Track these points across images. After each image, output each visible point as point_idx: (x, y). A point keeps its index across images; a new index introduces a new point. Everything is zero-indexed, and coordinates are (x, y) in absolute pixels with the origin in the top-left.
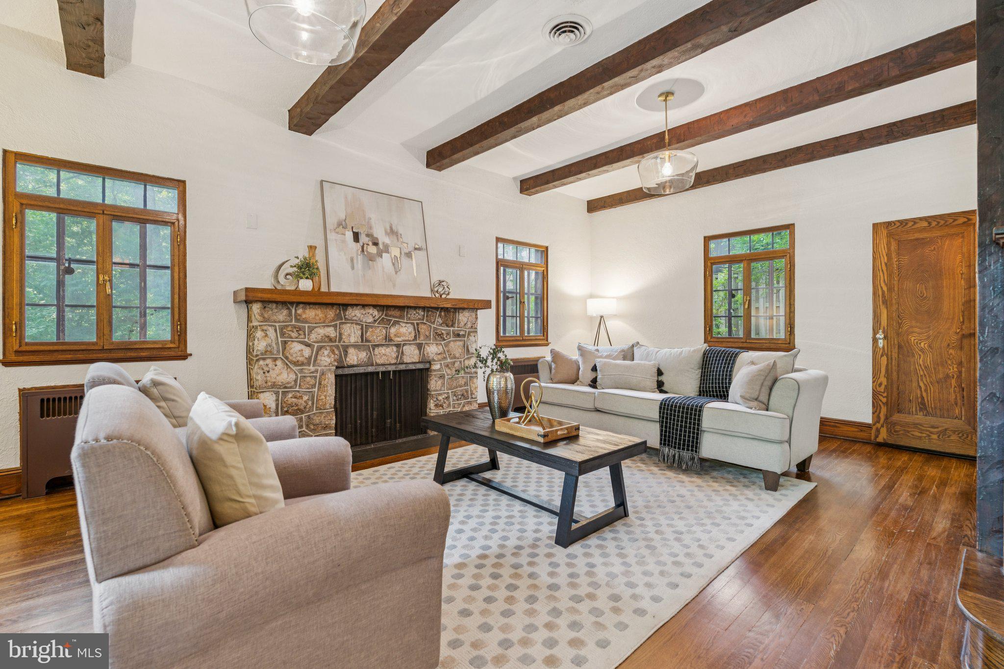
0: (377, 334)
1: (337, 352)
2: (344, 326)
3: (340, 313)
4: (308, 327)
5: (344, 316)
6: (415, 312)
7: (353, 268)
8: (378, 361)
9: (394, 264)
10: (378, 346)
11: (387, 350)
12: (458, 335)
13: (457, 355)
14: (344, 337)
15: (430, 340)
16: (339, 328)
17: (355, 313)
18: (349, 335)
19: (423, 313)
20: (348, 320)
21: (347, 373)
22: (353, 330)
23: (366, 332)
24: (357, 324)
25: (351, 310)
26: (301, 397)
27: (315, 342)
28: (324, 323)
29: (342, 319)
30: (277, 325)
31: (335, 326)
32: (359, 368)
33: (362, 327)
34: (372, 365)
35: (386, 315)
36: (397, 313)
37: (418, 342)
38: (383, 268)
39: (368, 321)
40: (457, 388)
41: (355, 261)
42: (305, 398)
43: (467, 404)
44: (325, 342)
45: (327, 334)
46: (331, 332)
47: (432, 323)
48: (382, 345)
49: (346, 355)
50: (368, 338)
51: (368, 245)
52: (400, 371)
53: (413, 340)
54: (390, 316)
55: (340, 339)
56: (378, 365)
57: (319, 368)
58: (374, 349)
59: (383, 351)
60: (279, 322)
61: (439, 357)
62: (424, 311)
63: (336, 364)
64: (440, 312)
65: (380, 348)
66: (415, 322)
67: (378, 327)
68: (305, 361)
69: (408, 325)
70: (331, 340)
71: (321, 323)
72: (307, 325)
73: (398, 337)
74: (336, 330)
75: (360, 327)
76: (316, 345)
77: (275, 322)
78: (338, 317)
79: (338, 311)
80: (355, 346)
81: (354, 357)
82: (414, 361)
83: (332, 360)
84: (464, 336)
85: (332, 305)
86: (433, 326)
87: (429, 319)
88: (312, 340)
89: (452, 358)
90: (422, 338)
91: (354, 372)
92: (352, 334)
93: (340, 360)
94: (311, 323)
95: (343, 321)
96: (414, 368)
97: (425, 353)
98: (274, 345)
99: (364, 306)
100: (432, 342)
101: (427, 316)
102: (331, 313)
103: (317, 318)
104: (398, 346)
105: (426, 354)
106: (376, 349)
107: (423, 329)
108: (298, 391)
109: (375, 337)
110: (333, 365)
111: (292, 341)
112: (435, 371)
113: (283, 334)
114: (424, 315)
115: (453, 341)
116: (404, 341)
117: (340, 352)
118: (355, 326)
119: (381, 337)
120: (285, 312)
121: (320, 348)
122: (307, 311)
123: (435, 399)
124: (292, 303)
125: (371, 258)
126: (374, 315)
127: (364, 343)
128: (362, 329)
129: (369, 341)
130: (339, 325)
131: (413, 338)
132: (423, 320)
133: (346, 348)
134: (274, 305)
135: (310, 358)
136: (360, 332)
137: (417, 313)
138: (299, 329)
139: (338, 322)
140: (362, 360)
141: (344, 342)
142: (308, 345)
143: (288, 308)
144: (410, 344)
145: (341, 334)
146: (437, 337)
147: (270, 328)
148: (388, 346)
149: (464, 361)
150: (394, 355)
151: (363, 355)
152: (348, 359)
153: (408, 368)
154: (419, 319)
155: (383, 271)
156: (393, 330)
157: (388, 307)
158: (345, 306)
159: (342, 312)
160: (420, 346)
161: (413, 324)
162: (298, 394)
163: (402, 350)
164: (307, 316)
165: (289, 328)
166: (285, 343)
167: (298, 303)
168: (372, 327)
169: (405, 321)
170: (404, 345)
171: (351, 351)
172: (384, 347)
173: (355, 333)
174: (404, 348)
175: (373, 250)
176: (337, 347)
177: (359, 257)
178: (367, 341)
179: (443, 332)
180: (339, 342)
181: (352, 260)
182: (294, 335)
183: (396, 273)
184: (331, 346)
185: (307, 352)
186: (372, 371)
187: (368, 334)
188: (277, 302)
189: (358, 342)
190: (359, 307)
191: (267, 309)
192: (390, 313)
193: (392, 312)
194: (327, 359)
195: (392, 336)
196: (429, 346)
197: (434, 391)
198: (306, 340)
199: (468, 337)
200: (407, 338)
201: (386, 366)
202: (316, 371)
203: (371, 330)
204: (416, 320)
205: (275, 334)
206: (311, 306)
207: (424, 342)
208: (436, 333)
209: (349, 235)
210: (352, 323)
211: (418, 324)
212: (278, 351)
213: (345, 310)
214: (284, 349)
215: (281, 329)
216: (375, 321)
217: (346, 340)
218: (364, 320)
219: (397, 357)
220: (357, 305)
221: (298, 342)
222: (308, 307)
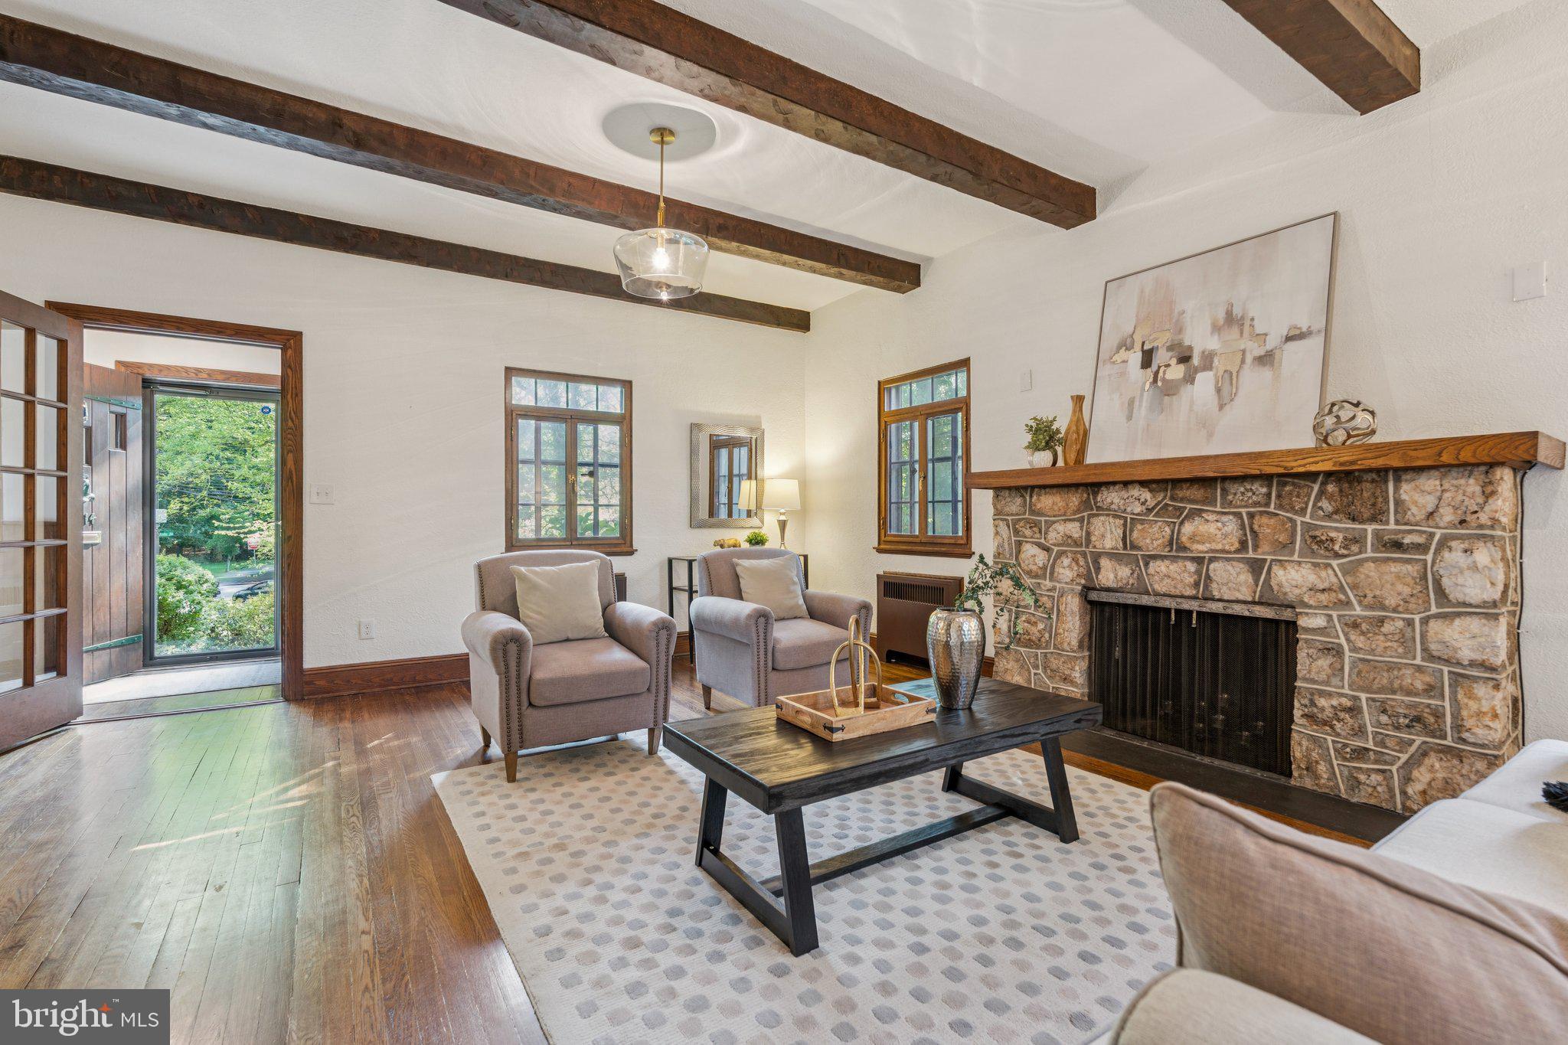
0: (1153, 536)
1: (1082, 562)
2: (1094, 520)
3: (1088, 498)
4: (1046, 521)
5: (1096, 503)
6: (1242, 489)
7: (1130, 417)
8: (1157, 587)
9: (1219, 390)
10: (1154, 557)
11: (1171, 567)
12: (1398, 546)
13: (1391, 602)
14: (1093, 539)
15: (1292, 553)
16: (1088, 523)
17: (1112, 497)
18: (1103, 536)
19: (1264, 490)
20: (1103, 509)
21: (1105, 600)
22: (1108, 528)
23: (1131, 531)
24: (1115, 516)
25: (1105, 493)
26: (1035, 624)
27: (1055, 545)
28: (1064, 515)
29: (1092, 509)
30: (1009, 518)
31: (1081, 520)
32: (1125, 595)
33: (1126, 521)
34: (1147, 593)
35: (1173, 498)
36: (1196, 492)
37: (1251, 554)
38: (1192, 403)
39: (1136, 512)
40: (1394, 692)
41: (1137, 404)
42: (1041, 626)
43: (1440, 751)
44: (1069, 545)
45: (1068, 533)
46: (1074, 529)
47: (1296, 513)
48: (1163, 558)
49: (1098, 569)
50: (1136, 543)
51: (1168, 366)
52: (1214, 616)
53: (1237, 551)
54: (1182, 500)
55: (1088, 541)
56: (1157, 594)
57: (1058, 585)
58: (1147, 565)
59: (1163, 569)
60: (1012, 515)
61: (1323, 598)
62: (1270, 486)
63: (1083, 582)
64: (1324, 484)
65: (1159, 563)
66: (1244, 511)
67: (1156, 522)
68: (1040, 572)
69: (1225, 518)
70: (1077, 544)
71: (1061, 516)
72: (1043, 519)
73: (1198, 542)
74: (1081, 528)
75: (1122, 522)
76: (1056, 549)
77: (1008, 515)
78: (1086, 505)
79: (1085, 495)
80: (1113, 556)
81: (1111, 574)
82: (1241, 597)
83: (1075, 575)
84: (1422, 548)
85: (1076, 486)
86: (1299, 519)
87: (1285, 502)
88: (1051, 542)
89: (1371, 607)
90: (1265, 547)
91: (1116, 601)
92: (1107, 534)
93: (1088, 576)
94: (1048, 516)
95: (1095, 512)
96: (1247, 614)
97: (1273, 583)
98: (1006, 546)
99: (1126, 484)
100: (1296, 557)
101: (1279, 496)
102: (1074, 499)
103: (1056, 508)
104: (1199, 560)
105: (1275, 588)
106: (1151, 564)
107: (1266, 526)
108: (1034, 615)
109: (1148, 541)
110: (1078, 584)
111: (1027, 542)
112: (1307, 630)
113: (1017, 532)
114: (1269, 495)
115: (1374, 560)
116: (1213, 551)
117: (1087, 562)
118: (1111, 520)
119: (1160, 541)
120: (1019, 500)
121: (1060, 554)
122: (1042, 498)
123: (1306, 701)
124: (1025, 488)
125: (1169, 390)
126: (1142, 500)
127: (1128, 551)
128: (1125, 525)
129: (1139, 548)
130: (1088, 519)
131: (1237, 545)
132: (1268, 505)
133: (1097, 557)
134: (1007, 492)
135: (1044, 568)
136: (1120, 532)
137: (1247, 490)
138: (1035, 524)
139: (1085, 514)
140: (1124, 582)
141: (1095, 547)
142: (1047, 549)
143: (1022, 496)
144: (1228, 560)
145: (1088, 534)
146: (1315, 547)
147: (1001, 523)
148: (1174, 559)
149: (1425, 621)
150: (1190, 580)
151: (1124, 572)
152: (1100, 577)
153: (1229, 612)
154: (1256, 504)
155: (1191, 410)
156: (1188, 529)
157: (1177, 483)
158: (1095, 487)
159: (1091, 497)
160: (1256, 567)
161: (1238, 515)
162: (1033, 619)
163: (1207, 570)
164: (1043, 505)
165: (1022, 524)
166: (1019, 544)
167: (1033, 488)
168: (1142, 522)
169: (1218, 509)
170: (1212, 560)
171: (1105, 562)
172: (1167, 562)
173: (1112, 532)
174: (1212, 566)
175: (1176, 372)
176: (1084, 555)
177: (1145, 394)
178: (1134, 547)
179: (1333, 534)
180: (1087, 546)
181: (1131, 403)
182: (1028, 532)
183: (1221, 407)
184: (1075, 553)
185: (1041, 557)
186: (1149, 603)
187: (1135, 534)
188: (1009, 488)
189: (1117, 549)
190: (1117, 487)
191: (1000, 498)
192: (1180, 494)
193: (1184, 492)
194: (1067, 571)
195: (1184, 539)
196: (1285, 569)
197: (1305, 680)
198: (1043, 541)
199: (1438, 551)
200: (1220, 547)
201: (1179, 600)
202: (1053, 589)
203: (1140, 527)
204: (1246, 506)
205: (1007, 532)
206: (1047, 490)
207: (1269, 558)
208: (1314, 537)
209: (1136, 357)
210: (1108, 515)
211: (1251, 516)
212: (1011, 555)
213: (1095, 494)
214: (1019, 552)
215: (1014, 525)
216: (1150, 510)
217: (1097, 544)
218: (1129, 509)
219: (1197, 584)
220: (1114, 483)
221: (1033, 543)
222: (1043, 491)
